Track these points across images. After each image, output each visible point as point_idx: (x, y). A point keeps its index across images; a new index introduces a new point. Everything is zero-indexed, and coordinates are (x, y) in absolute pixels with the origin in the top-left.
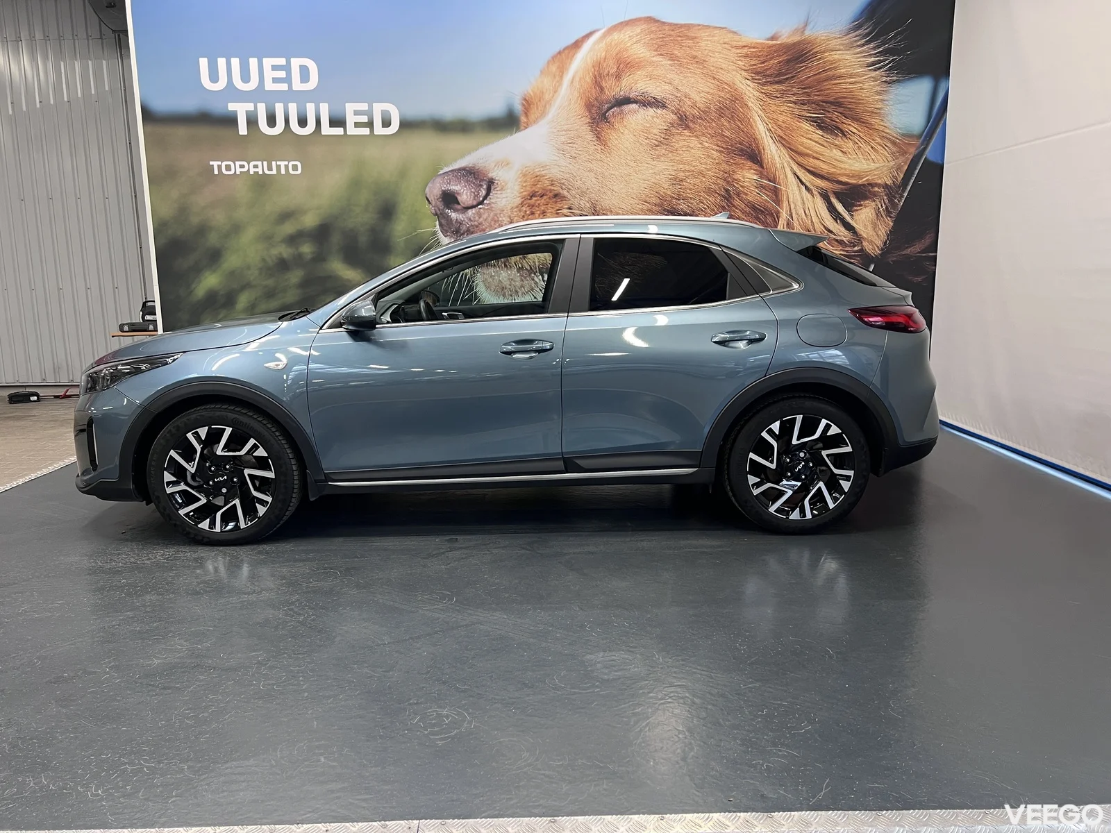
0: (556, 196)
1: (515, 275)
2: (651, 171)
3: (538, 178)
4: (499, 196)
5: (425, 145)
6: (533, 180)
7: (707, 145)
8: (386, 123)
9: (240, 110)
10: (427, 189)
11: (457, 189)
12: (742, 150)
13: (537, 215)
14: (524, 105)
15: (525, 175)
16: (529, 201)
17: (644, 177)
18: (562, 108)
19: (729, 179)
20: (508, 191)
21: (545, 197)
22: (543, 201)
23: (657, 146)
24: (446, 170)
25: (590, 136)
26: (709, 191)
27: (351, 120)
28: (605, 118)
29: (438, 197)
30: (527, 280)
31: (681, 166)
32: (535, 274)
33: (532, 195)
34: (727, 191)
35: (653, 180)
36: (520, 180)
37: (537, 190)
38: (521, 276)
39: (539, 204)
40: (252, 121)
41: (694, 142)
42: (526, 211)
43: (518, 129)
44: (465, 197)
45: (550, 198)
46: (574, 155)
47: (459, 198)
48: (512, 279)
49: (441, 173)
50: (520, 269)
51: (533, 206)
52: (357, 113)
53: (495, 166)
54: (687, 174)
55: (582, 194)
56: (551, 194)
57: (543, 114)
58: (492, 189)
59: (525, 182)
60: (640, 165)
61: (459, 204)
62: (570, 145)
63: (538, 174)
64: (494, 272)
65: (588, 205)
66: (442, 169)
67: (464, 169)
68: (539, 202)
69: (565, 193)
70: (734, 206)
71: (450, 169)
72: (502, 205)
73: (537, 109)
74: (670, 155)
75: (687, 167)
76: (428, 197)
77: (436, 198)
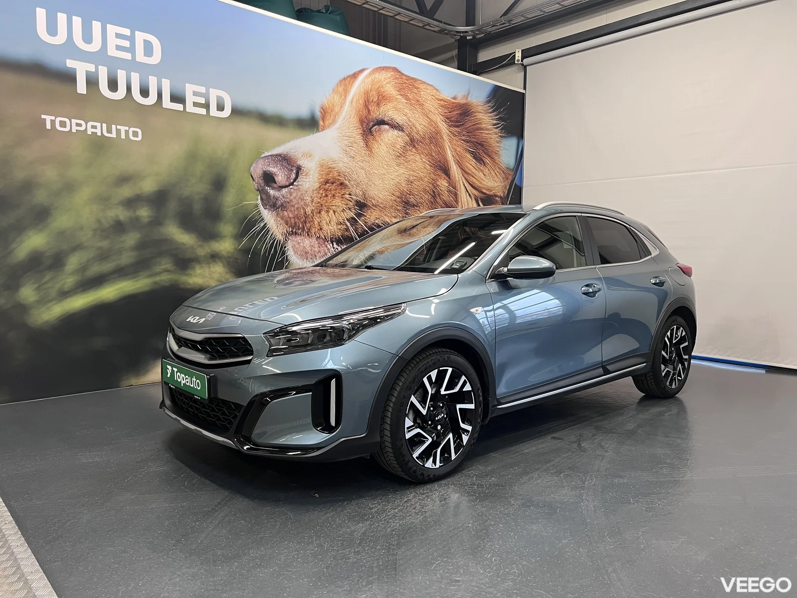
0: (342, 184)
1: (315, 242)
2: (396, 174)
3: (330, 169)
4: (304, 180)
5: (250, 131)
6: (327, 170)
7: (424, 160)
8: (221, 108)
9: (82, 69)
10: (252, 168)
11: (274, 171)
12: (440, 166)
13: (329, 197)
14: (321, 112)
15: (322, 166)
16: (324, 186)
17: (392, 177)
18: (345, 119)
19: (435, 186)
20: (311, 177)
21: (335, 184)
22: (333, 187)
23: (399, 157)
24: (267, 154)
25: (362, 144)
26: (425, 191)
27: (190, 99)
28: (371, 132)
29: (261, 175)
30: (323, 247)
31: (412, 172)
32: (328, 242)
33: (327, 182)
34: (434, 192)
35: (397, 180)
36: (318, 170)
37: (329, 178)
38: (319, 243)
39: (331, 189)
40: (92, 82)
41: (418, 158)
42: (322, 194)
43: (318, 131)
44: (280, 178)
45: (337, 186)
46: (352, 155)
47: (276, 178)
48: (312, 246)
49: (263, 156)
50: (318, 238)
51: (327, 190)
52: (195, 94)
53: (302, 156)
54: (415, 178)
55: (358, 185)
56: (338, 183)
57: (334, 122)
58: (300, 174)
59: (322, 171)
60: (390, 168)
61: (276, 183)
62: (350, 148)
63: (330, 166)
64: (300, 239)
65: (361, 193)
66: (263, 153)
67: (280, 155)
68: (330, 188)
69: (347, 182)
70: (437, 202)
71: (270, 154)
72: (307, 187)
73: (330, 117)
74: (406, 164)
75: (415, 174)
76: (253, 175)
77: (258, 176)
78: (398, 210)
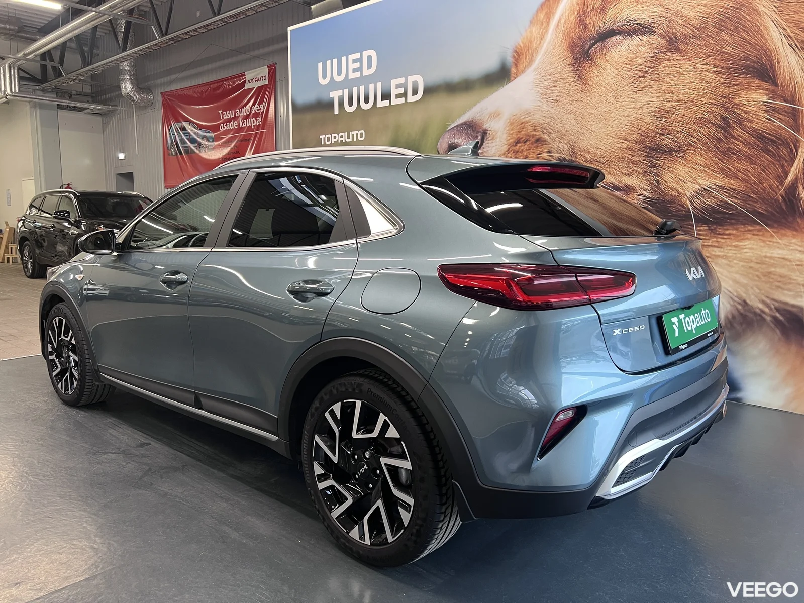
0: (538, 140)
2: (633, 106)
3: (523, 125)
4: (490, 145)
5: (441, 105)
6: (519, 127)
7: (700, 67)
8: (415, 92)
9: (335, 95)
10: (439, 144)
11: (459, 142)
12: (747, 67)
14: (514, 57)
15: (512, 124)
16: (514, 148)
17: (625, 113)
18: (547, 53)
19: (727, 104)
20: (498, 140)
21: (528, 143)
22: (526, 146)
23: (641, 77)
24: (453, 125)
25: (570, 76)
26: (700, 121)
27: (394, 92)
28: (588, 56)
29: (446, 149)
31: (668, 96)
33: (517, 142)
34: (725, 119)
35: (635, 115)
36: (507, 129)
37: (521, 137)
39: (522, 150)
40: (341, 104)
41: (686, 66)
43: (509, 81)
45: (532, 144)
46: (555, 98)
49: (449, 129)
51: (517, 152)
52: (398, 87)
53: (489, 117)
54: (675, 104)
55: (562, 136)
56: (533, 140)
57: (531, 62)
58: (485, 139)
59: (512, 130)
60: (621, 100)
62: (553, 89)
63: (523, 121)
65: (566, 147)
66: (449, 125)
67: (465, 123)
68: (522, 148)
69: (546, 137)
70: (733, 137)
71: (455, 125)
72: (493, 153)
73: (526, 59)
74: (655, 85)
75: (675, 97)
76: (439, 150)
77: (444, 151)
78: (634, 163)
